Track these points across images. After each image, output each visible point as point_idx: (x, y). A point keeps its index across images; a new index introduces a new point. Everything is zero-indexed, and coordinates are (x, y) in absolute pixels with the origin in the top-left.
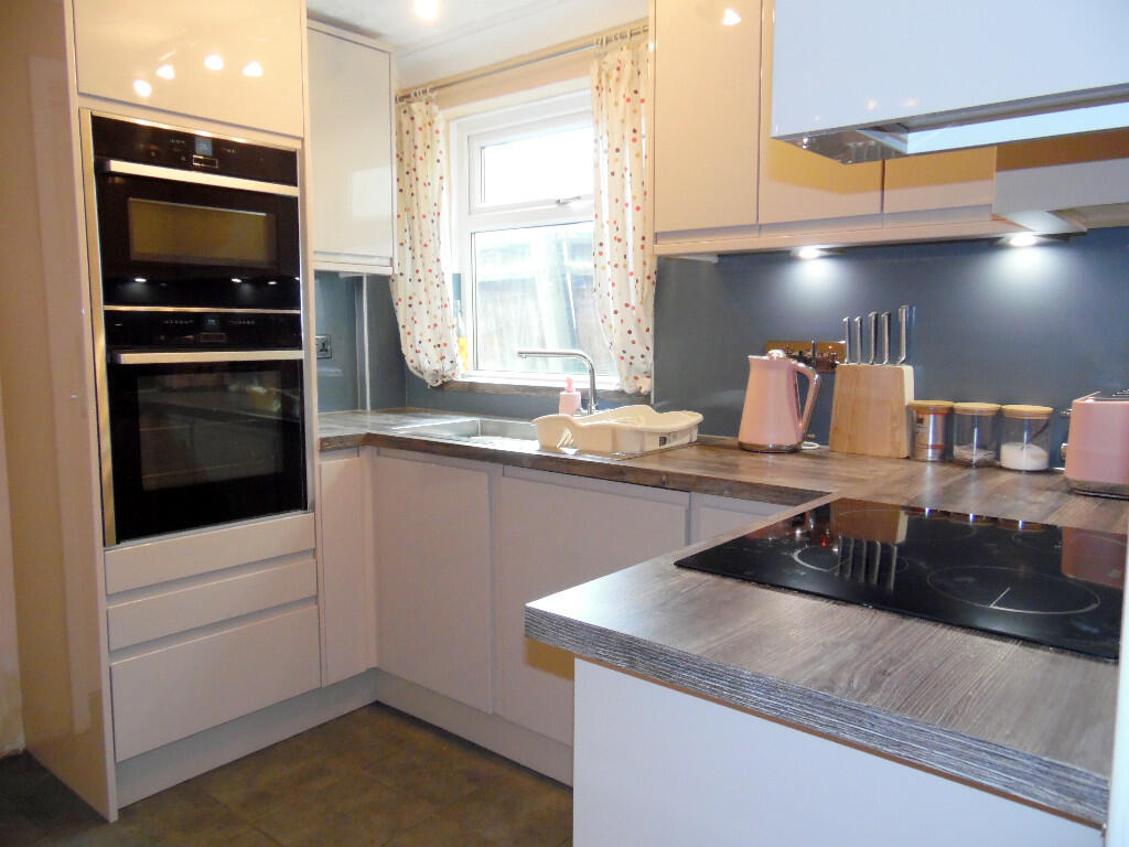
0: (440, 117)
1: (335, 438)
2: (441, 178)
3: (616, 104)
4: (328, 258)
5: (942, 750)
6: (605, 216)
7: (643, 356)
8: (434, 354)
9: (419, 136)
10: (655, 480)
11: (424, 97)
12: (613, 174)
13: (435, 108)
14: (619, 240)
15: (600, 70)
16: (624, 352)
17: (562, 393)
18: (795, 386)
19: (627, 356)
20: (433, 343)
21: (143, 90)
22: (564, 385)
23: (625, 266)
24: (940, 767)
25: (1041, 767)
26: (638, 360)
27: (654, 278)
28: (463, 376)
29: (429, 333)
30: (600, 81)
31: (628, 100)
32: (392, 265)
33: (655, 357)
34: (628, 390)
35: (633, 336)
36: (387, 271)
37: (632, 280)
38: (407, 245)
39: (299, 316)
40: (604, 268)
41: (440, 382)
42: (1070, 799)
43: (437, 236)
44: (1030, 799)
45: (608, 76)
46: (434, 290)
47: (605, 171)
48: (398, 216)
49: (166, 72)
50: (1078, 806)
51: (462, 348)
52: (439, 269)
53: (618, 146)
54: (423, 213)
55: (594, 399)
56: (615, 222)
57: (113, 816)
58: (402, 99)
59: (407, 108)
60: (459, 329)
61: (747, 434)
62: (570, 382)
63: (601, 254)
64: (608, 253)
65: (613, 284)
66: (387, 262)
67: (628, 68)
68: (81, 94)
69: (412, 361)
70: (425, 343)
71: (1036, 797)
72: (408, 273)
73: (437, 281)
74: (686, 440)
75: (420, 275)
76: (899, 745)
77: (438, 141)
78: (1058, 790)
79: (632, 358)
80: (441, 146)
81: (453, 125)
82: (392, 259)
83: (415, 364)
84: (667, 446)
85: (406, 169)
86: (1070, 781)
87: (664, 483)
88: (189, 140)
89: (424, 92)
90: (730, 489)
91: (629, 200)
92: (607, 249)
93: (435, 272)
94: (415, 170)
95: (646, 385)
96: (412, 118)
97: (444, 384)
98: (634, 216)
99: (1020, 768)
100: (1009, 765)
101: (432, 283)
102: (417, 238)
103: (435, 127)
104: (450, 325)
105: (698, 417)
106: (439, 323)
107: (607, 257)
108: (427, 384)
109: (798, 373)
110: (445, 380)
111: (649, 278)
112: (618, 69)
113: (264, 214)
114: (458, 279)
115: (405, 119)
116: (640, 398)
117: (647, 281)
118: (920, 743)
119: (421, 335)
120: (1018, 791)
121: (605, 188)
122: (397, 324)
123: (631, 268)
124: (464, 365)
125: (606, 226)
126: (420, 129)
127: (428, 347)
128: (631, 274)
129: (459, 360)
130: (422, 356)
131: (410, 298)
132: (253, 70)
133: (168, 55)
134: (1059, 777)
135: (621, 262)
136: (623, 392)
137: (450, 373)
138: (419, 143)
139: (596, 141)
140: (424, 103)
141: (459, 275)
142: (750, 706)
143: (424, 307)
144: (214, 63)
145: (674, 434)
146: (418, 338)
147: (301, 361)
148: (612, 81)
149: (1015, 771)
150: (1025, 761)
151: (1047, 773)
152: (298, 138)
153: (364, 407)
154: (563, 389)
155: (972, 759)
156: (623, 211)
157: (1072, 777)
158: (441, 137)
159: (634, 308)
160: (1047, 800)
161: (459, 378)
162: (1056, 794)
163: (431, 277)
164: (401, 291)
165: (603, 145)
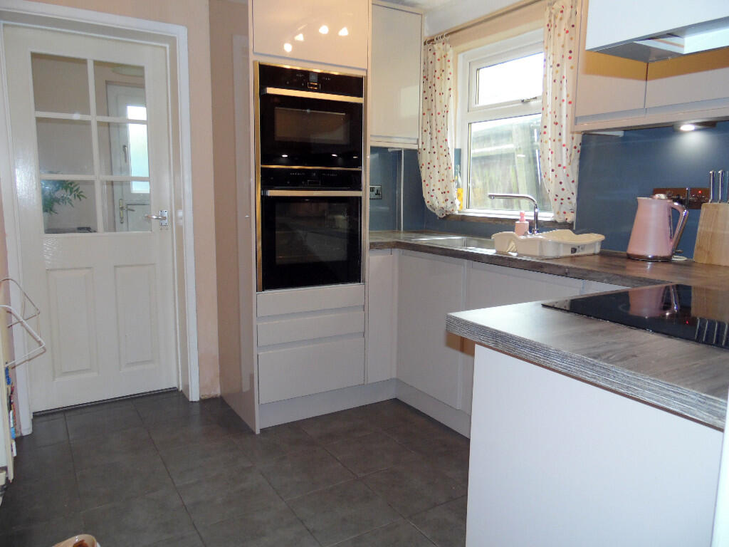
0: (451, 52)
1: (379, 243)
2: (450, 89)
3: (559, 35)
4: (380, 139)
5: (649, 390)
6: (549, 109)
7: (569, 199)
8: (441, 198)
9: (438, 64)
10: (561, 271)
11: (442, 40)
12: (555, 81)
13: (448, 46)
14: (556, 124)
15: (551, 13)
16: (557, 196)
17: (517, 222)
18: (670, 217)
19: (559, 199)
20: (441, 190)
21: (288, 48)
22: (519, 218)
23: (560, 140)
24: (647, 400)
25: (700, 399)
26: (566, 201)
27: (579, 148)
28: (459, 212)
29: (438, 185)
30: (550, 21)
31: (567, 32)
32: (418, 144)
33: (578, 199)
34: (559, 221)
35: (563, 186)
36: (415, 147)
37: (564, 149)
38: (428, 132)
39: (361, 172)
40: (546, 142)
41: (445, 215)
42: (715, 418)
43: (445, 125)
44: (693, 417)
45: (555, 17)
46: (443, 159)
47: (550, 79)
48: (424, 114)
49: (300, 38)
50: (720, 422)
51: (459, 195)
52: (447, 145)
53: (559, 63)
54: (438, 111)
55: (536, 226)
56: (555, 112)
57: (258, 432)
58: (429, 42)
59: (431, 48)
60: (458, 183)
61: (633, 249)
62: (522, 215)
63: (545, 133)
64: (549, 131)
65: (552, 153)
66: (415, 142)
67: (568, 11)
68: (255, 54)
69: (428, 202)
70: (436, 191)
71: (697, 416)
72: (428, 149)
73: (445, 153)
74: (591, 251)
75: (435, 150)
76: (628, 387)
77: (449, 67)
78: (709, 412)
79: (562, 199)
80: (451, 70)
81: (460, 56)
82: (418, 140)
83: (430, 204)
84: (576, 254)
85: (430, 85)
86: (715, 407)
87: (566, 274)
88: (306, 74)
89: (442, 37)
90: (608, 278)
91: (565, 98)
92: (548, 130)
93: (444, 147)
94: (434, 85)
95: (571, 217)
96: (434, 54)
97: (447, 216)
98: (567, 107)
99: (690, 400)
100: (684, 398)
101: (442, 154)
102: (434, 126)
103: (448, 58)
104: (452, 180)
105: (602, 237)
106: (445, 179)
107: (549, 135)
108: (437, 216)
109: (672, 208)
110: (448, 214)
111: (575, 148)
112: (562, 12)
113: (344, 114)
114: (458, 153)
115: (430, 54)
116: (566, 225)
117: (574, 150)
118: (638, 386)
119: (434, 185)
120: (688, 413)
121: (549, 91)
122: (421, 180)
123: (564, 142)
124: (460, 205)
125: (549, 115)
126: (439, 60)
127: (437, 193)
128: (564, 145)
129: (457, 202)
130: (434, 198)
131: (429, 164)
132: (344, 32)
133: (302, 28)
134: (710, 405)
135: (557, 137)
136: (556, 222)
137: (451, 210)
138: (438, 68)
139: (545, 60)
140: (441, 44)
141: (460, 150)
142: (553, 367)
143: (437, 169)
144: (324, 30)
145: (583, 247)
146: (432, 188)
147: (361, 197)
148: (557, 21)
149: (686, 401)
150: (692, 396)
151: (704, 403)
152: (363, 70)
153: (399, 229)
154: (517, 220)
155: (665, 395)
156: (560, 105)
157: (717, 405)
158: (451, 64)
159: (564, 168)
160: (703, 419)
161: (457, 213)
162: (707, 414)
163: (441, 150)
164: (424, 159)
165: (550, 63)
